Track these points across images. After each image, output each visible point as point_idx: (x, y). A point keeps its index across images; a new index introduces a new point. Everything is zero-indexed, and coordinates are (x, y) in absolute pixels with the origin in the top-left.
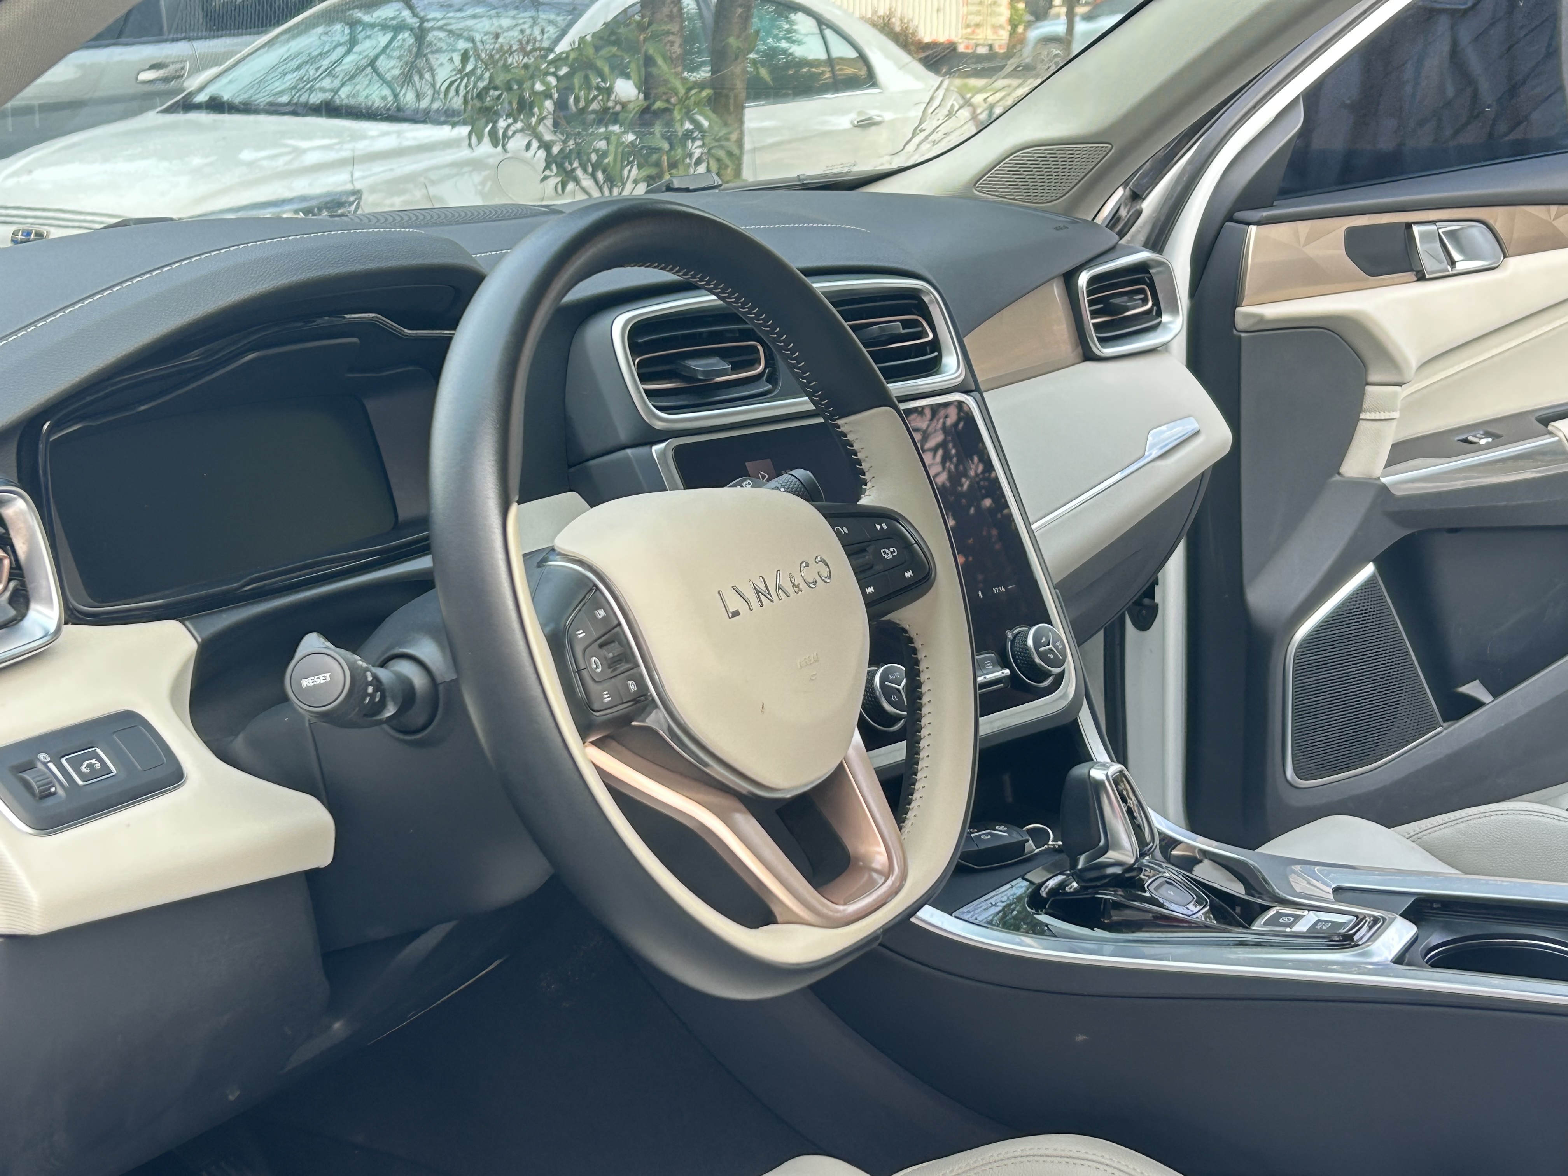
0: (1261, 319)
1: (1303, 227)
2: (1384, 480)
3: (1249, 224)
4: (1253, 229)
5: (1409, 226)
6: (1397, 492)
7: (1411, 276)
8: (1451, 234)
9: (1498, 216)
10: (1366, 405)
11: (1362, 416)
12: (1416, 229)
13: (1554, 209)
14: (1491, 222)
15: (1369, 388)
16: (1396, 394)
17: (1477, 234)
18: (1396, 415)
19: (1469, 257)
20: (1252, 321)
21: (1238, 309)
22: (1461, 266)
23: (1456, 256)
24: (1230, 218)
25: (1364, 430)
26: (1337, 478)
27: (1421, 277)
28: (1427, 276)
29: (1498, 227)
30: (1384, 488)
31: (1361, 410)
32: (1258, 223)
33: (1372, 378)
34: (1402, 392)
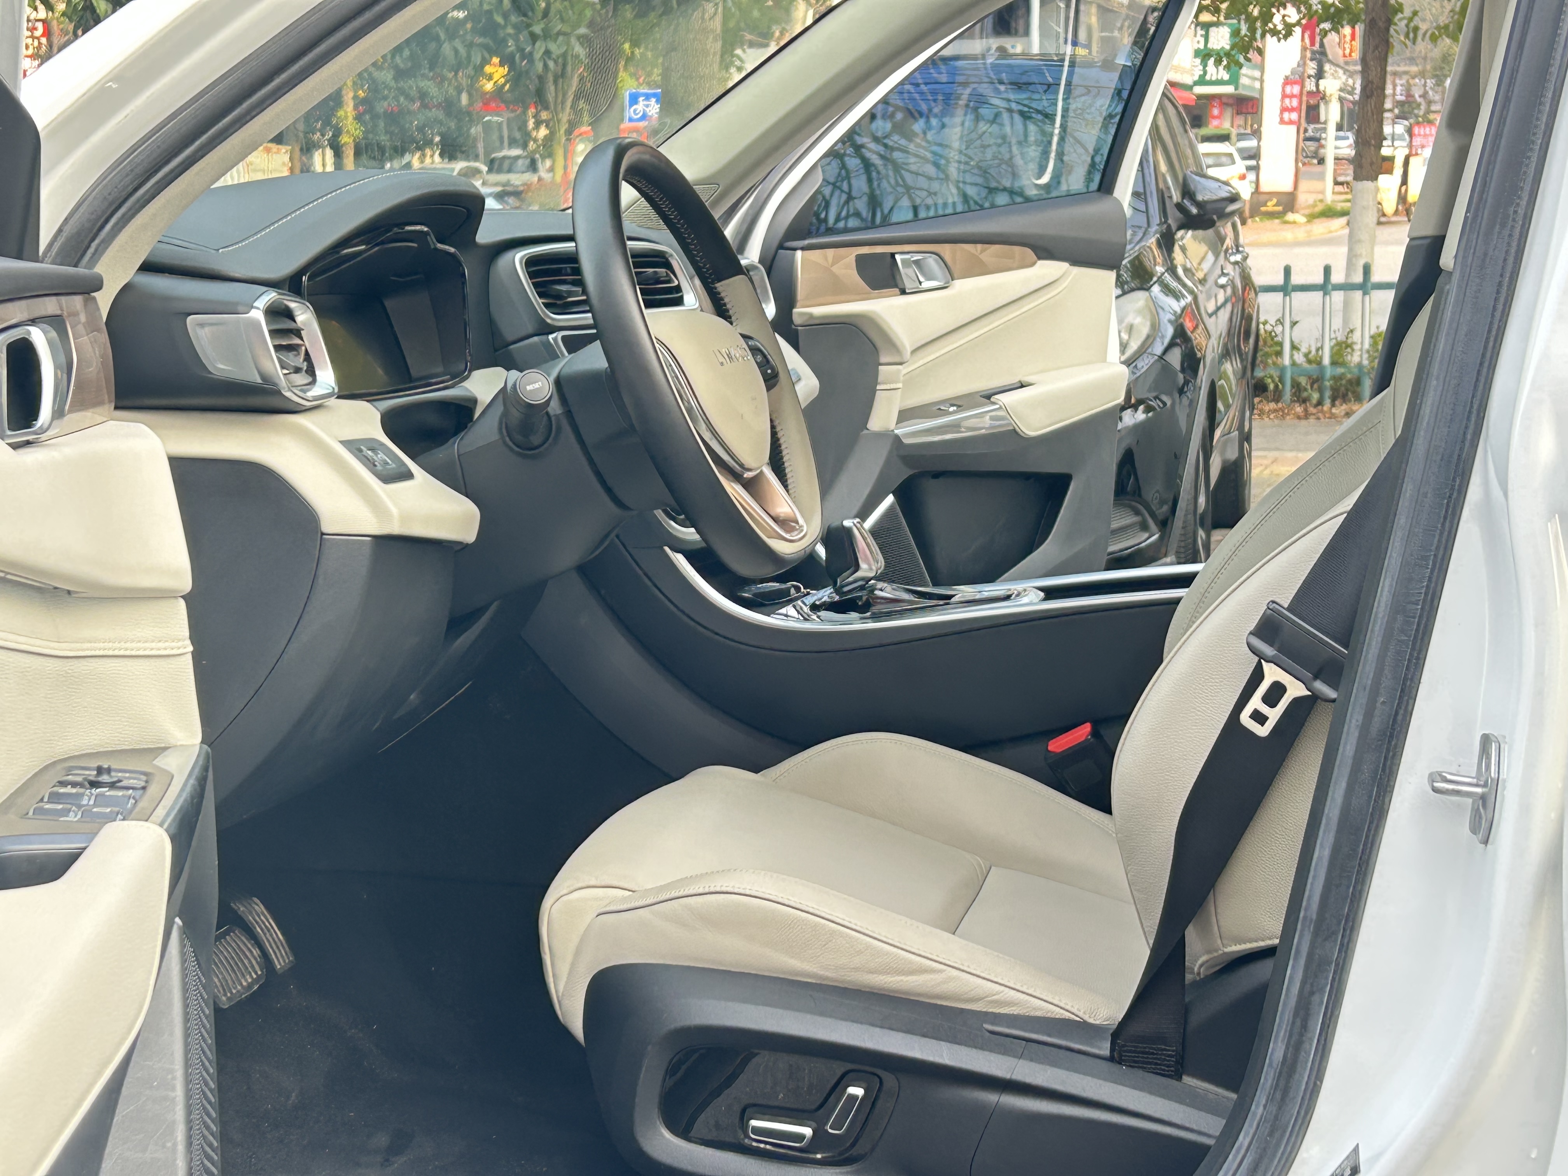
0: (811, 316)
1: (830, 252)
2: (896, 432)
3: (795, 249)
4: (799, 253)
5: (893, 255)
6: (907, 441)
7: (897, 290)
8: (916, 262)
9: (946, 250)
10: (880, 380)
11: (878, 387)
12: (898, 257)
13: (979, 246)
14: (942, 254)
15: (880, 367)
16: (899, 371)
17: (932, 262)
18: (900, 385)
19: (929, 278)
20: (806, 318)
21: (795, 310)
22: (926, 284)
23: (921, 279)
24: (781, 246)
25: (881, 398)
26: (865, 432)
27: (903, 292)
28: (907, 291)
29: (947, 258)
30: (897, 438)
31: (876, 383)
32: (803, 249)
33: (883, 360)
34: (903, 370)
